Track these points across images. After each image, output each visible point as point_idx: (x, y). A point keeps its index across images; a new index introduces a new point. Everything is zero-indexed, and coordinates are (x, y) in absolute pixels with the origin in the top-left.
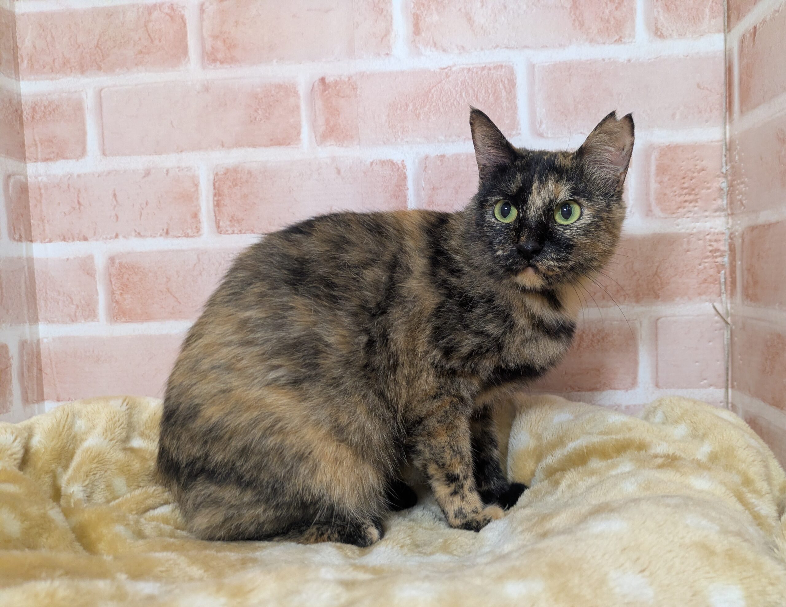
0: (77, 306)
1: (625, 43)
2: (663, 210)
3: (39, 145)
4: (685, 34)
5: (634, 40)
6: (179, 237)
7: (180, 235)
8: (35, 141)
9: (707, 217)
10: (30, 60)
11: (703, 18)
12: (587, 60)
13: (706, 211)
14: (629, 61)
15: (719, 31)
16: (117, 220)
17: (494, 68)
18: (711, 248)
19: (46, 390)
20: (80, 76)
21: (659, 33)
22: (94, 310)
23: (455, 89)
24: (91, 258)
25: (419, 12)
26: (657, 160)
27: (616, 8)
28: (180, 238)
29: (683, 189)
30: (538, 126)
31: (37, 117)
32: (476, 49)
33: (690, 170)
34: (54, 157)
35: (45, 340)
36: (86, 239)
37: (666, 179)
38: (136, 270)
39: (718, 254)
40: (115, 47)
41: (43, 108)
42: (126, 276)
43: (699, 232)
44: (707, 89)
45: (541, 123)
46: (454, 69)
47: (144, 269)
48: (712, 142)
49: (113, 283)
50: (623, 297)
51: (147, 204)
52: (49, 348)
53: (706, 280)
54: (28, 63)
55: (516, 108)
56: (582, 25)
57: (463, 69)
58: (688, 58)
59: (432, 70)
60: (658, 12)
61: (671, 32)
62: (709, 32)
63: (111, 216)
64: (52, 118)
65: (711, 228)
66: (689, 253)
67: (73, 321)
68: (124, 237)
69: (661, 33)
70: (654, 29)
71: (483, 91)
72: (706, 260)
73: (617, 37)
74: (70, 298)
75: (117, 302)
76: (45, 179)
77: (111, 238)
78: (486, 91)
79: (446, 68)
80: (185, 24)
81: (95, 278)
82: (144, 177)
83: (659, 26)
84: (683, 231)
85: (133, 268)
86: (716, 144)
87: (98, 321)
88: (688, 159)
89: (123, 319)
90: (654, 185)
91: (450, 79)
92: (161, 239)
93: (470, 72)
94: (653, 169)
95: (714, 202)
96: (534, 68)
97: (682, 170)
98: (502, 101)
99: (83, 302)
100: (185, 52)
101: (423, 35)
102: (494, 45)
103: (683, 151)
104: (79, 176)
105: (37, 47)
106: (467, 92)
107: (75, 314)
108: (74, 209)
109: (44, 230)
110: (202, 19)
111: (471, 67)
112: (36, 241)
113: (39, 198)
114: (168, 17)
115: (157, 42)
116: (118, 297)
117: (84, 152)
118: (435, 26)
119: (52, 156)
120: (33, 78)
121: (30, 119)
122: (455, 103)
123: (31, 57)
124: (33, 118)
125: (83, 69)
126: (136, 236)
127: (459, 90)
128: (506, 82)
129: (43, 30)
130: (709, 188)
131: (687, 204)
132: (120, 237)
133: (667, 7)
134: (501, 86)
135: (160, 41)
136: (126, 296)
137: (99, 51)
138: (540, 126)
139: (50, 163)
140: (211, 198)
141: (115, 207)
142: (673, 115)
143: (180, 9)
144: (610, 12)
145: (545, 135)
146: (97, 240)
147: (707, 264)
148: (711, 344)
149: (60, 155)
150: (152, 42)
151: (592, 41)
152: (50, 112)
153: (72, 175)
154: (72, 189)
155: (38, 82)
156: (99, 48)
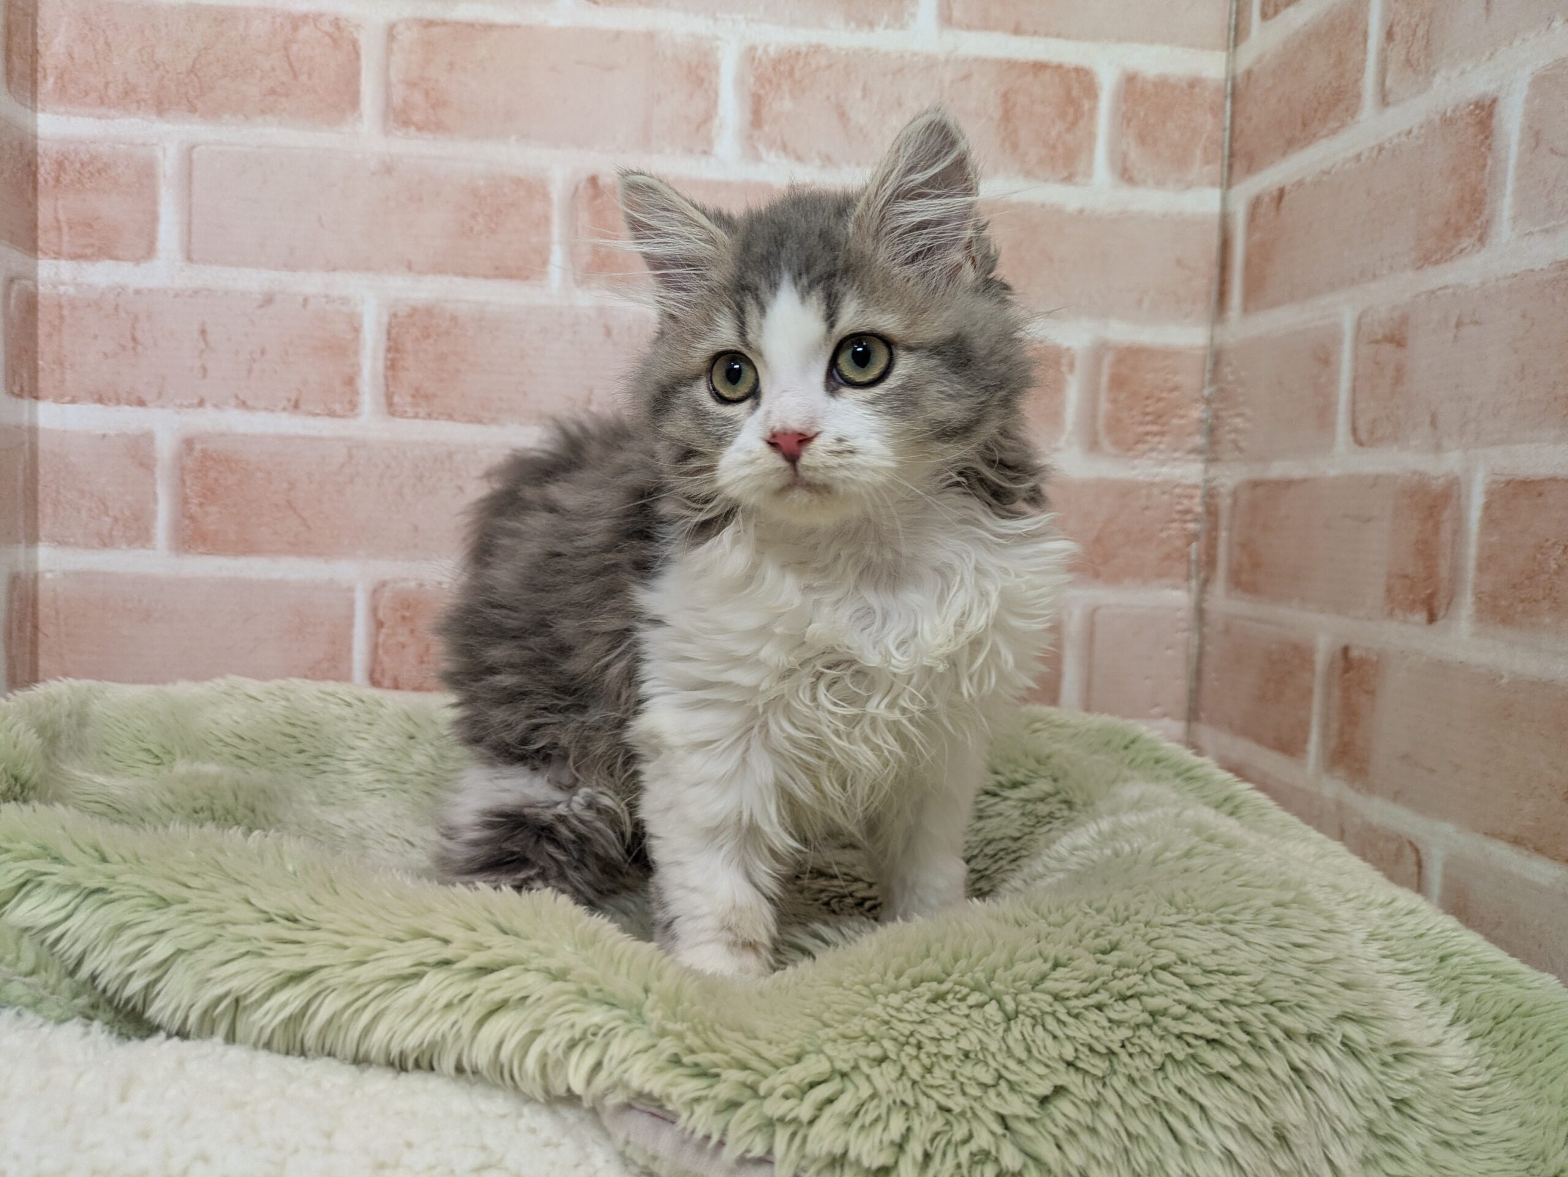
0: (116, 519)
1: (1076, 184)
2: (1115, 444)
3: (65, 229)
4: (1165, 181)
5: (1090, 182)
6: (318, 415)
7: (319, 411)
8: (58, 221)
9: (1176, 459)
10: (61, 77)
11: (1192, 163)
12: (1019, 203)
13: (1176, 450)
14: (1081, 212)
15: (1213, 184)
16: (204, 376)
18: (1179, 508)
19: (43, 662)
20: (154, 118)
21: (1127, 176)
22: (147, 530)
24: (148, 437)
25: (762, 92)
26: (1110, 367)
27: (1068, 130)
28: (318, 418)
29: (1145, 414)
31: (66, 179)
32: (847, 163)
33: (1158, 388)
34: (92, 255)
35: (49, 576)
36: (141, 403)
37: (1122, 397)
38: (233, 465)
39: (1188, 517)
40: (224, 76)
41: (78, 166)
42: (212, 474)
43: (1165, 483)
44: (1191, 269)
47: (247, 464)
48: (1191, 348)
49: (188, 483)
51: (262, 353)
52: (55, 590)
53: (1169, 555)
54: (56, 83)
56: (1015, 147)
58: (1166, 219)
59: (775, 187)
60: (1128, 144)
61: (1144, 176)
62: (1198, 183)
63: (193, 368)
64: (94, 184)
65: (1182, 477)
66: (1148, 512)
67: (105, 545)
68: (216, 406)
69: (1131, 176)
70: (1121, 168)
72: (1171, 525)
73: (1066, 174)
74: (104, 504)
75: (191, 518)
76: (71, 290)
77: (190, 406)
80: (358, 54)
81: (153, 473)
82: (262, 306)
83: (1129, 165)
84: (1142, 478)
85: (226, 460)
86: (1198, 352)
87: (153, 549)
88: (1156, 370)
89: (201, 549)
90: (1104, 405)
92: (284, 416)
94: (1104, 380)
95: (1190, 439)
97: (1147, 386)
99: (127, 513)
100: (354, 101)
101: (766, 128)
103: (1149, 358)
104: (138, 292)
105: (76, 56)
107: (110, 534)
108: (124, 348)
109: (62, 381)
110: (389, 52)
112: (46, 398)
113: (57, 322)
114: (327, 40)
115: (304, 78)
116: (194, 509)
117: (150, 251)
118: (786, 118)
119: (89, 251)
120: (62, 109)
121: (51, 182)
123: (62, 74)
124: (57, 180)
125: (161, 107)
126: (237, 407)
129: (91, 29)
130: (1182, 417)
131: (1149, 438)
132: (208, 405)
133: (1142, 139)
135: (310, 76)
136: (210, 509)
137: (196, 80)
139: (84, 265)
140: (381, 354)
141: (202, 351)
143: (351, 29)
144: (1058, 135)
146: (163, 407)
147: (1171, 532)
149: (105, 251)
150: (295, 76)
151: (1028, 174)
152: (92, 174)
153: (124, 288)
154: (123, 315)
155: (72, 119)
156: (196, 75)
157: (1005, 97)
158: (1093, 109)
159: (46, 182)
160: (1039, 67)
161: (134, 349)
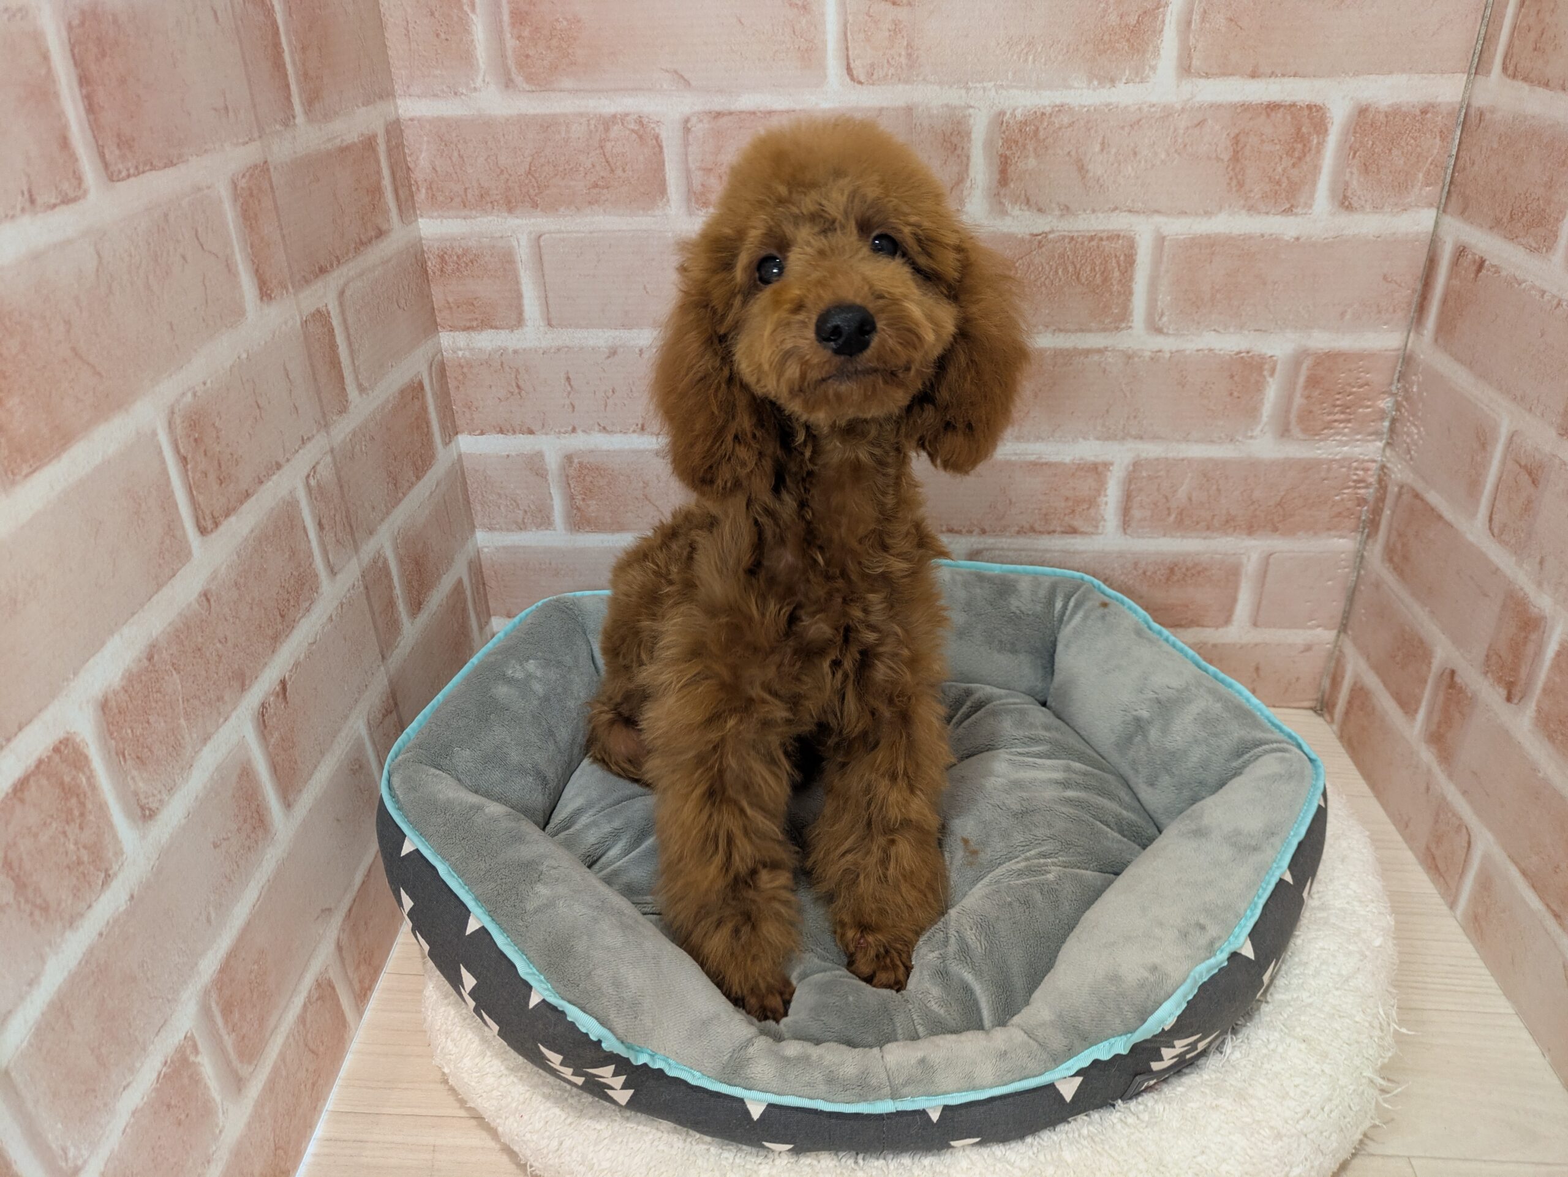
0: (526, 512)
1: (1296, 215)
2: (1305, 430)
3: (454, 308)
4: (1383, 206)
5: (1310, 211)
6: (659, 434)
8: (448, 303)
9: (1358, 440)
10: (430, 188)
11: (1412, 186)
12: (1240, 235)
13: (1359, 433)
14: (1298, 239)
15: (1431, 205)
16: (573, 411)
17: (1108, 238)
18: (1355, 477)
19: (492, 604)
20: (506, 214)
21: (1347, 203)
22: (548, 518)
23: (1048, 263)
24: (540, 455)
25: (1008, 153)
26: (1308, 369)
27: (1294, 165)
28: (660, 436)
29: (1335, 406)
30: (1157, 318)
31: (449, 269)
32: (1085, 210)
33: (1349, 384)
34: (478, 326)
35: (486, 550)
36: (531, 432)
37: (1316, 393)
38: (602, 472)
39: (1362, 485)
40: (556, 175)
41: (455, 258)
42: (588, 479)
43: (1344, 459)
44: (1396, 283)
45: (1162, 315)
46: (1051, 236)
47: (613, 471)
48: (1386, 350)
49: (572, 486)
50: (1232, 529)
51: (613, 392)
52: (491, 559)
53: (1340, 513)
54: (427, 193)
55: (1131, 293)
56: (1241, 185)
57: (1064, 238)
58: (1379, 239)
59: (1020, 236)
60: (1352, 173)
61: (1363, 203)
62: (1417, 206)
63: (564, 406)
64: (469, 272)
65: (1361, 454)
66: (1326, 482)
67: (521, 529)
68: (584, 431)
69: (1350, 204)
70: (1341, 197)
71: (1088, 269)
72: (1346, 491)
73: (1288, 206)
74: (515, 501)
75: (578, 509)
76: (467, 354)
77: (566, 432)
78: (1093, 269)
79: (1040, 235)
80: (661, 147)
81: (547, 480)
82: (609, 357)
83: (1349, 194)
84: (1324, 456)
85: (597, 469)
86: (1392, 353)
88: (1350, 370)
89: (588, 529)
90: (1298, 401)
91: (1044, 249)
92: (635, 436)
93: (1074, 242)
94: (1301, 380)
95: (1372, 424)
96: (1163, 242)
97: (1340, 383)
98: (1112, 284)
99: (533, 507)
100: (663, 190)
101: (1012, 186)
102: (1112, 206)
103: (1345, 360)
104: (515, 352)
105: (438, 169)
106: (1066, 270)
107: (523, 521)
108: (512, 394)
109: (472, 419)
110: (686, 144)
111: (1076, 234)
112: (463, 432)
113: (461, 377)
114: (634, 136)
115: (619, 172)
116: (579, 503)
117: (520, 322)
118: (1030, 174)
119: (475, 324)
120: (436, 214)
121: (438, 273)
122: (1047, 282)
123: (431, 184)
124: (442, 271)
125: (510, 206)
126: (600, 431)
127: (1055, 265)
128: (1122, 258)
129: (446, 145)
130: (1368, 407)
131: (1336, 424)
132: (579, 431)
133: (1366, 169)
134: (1114, 264)
135: (624, 171)
136: (590, 502)
137: (533, 180)
138: (1160, 319)
139: (473, 334)
141: (569, 393)
142: (1343, 314)
143: (653, 125)
144: (1284, 170)
145: (1165, 330)
146: (547, 434)
147: (1345, 496)
148: (1330, 583)
149: (486, 323)
150: (612, 171)
151: (1251, 209)
152: (467, 265)
153: (505, 350)
154: (507, 369)
155: (444, 221)
156: (533, 176)
157: (1236, 140)
158: (1321, 144)
159: (434, 273)
160: (1272, 107)
161: (519, 394)
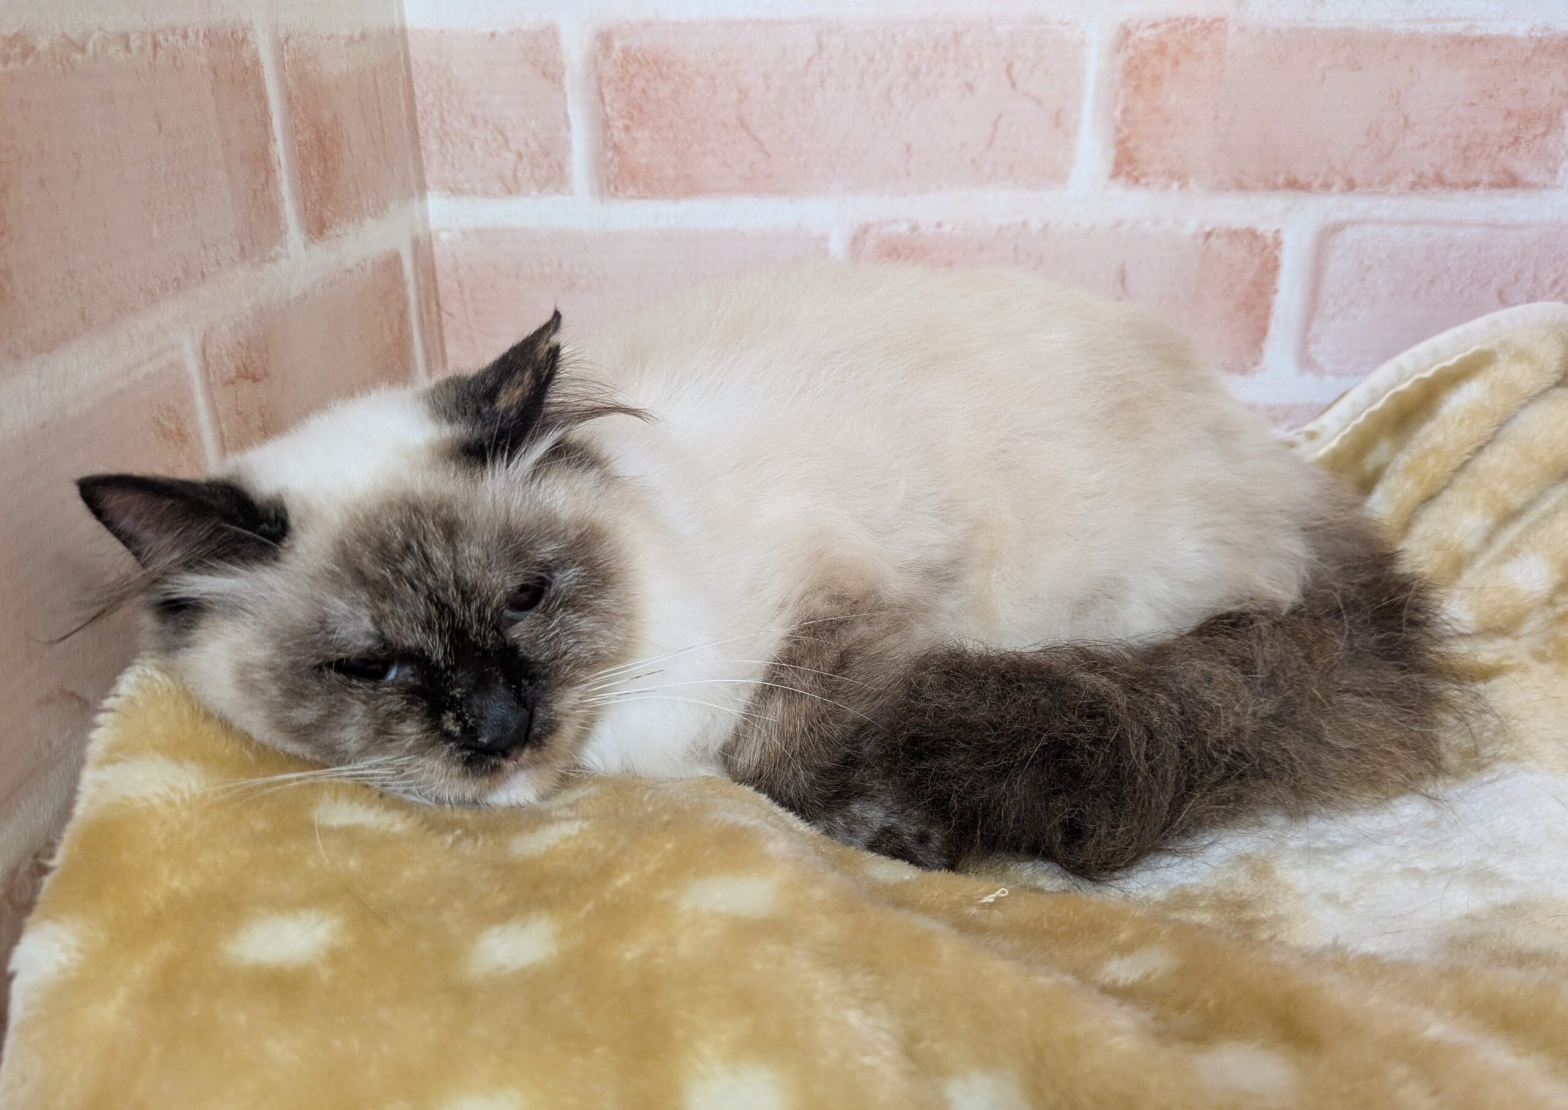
0: (520, 155)
19: (450, 351)
22: (561, 168)
24: (551, 33)
35: (444, 236)
38: (665, 69)
42: (639, 83)
47: (684, 66)
49: (608, 99)
52: (454, 255)
67: (510, 192)
74: (502, 134)
75: (616, 148)
81: (561, 87)
85: (656, 62)
87: (571, 193)
89: (631, 191)
99: (533, 145)
107: (515, 176)
116: (618, 135)
136: (638, 134)
